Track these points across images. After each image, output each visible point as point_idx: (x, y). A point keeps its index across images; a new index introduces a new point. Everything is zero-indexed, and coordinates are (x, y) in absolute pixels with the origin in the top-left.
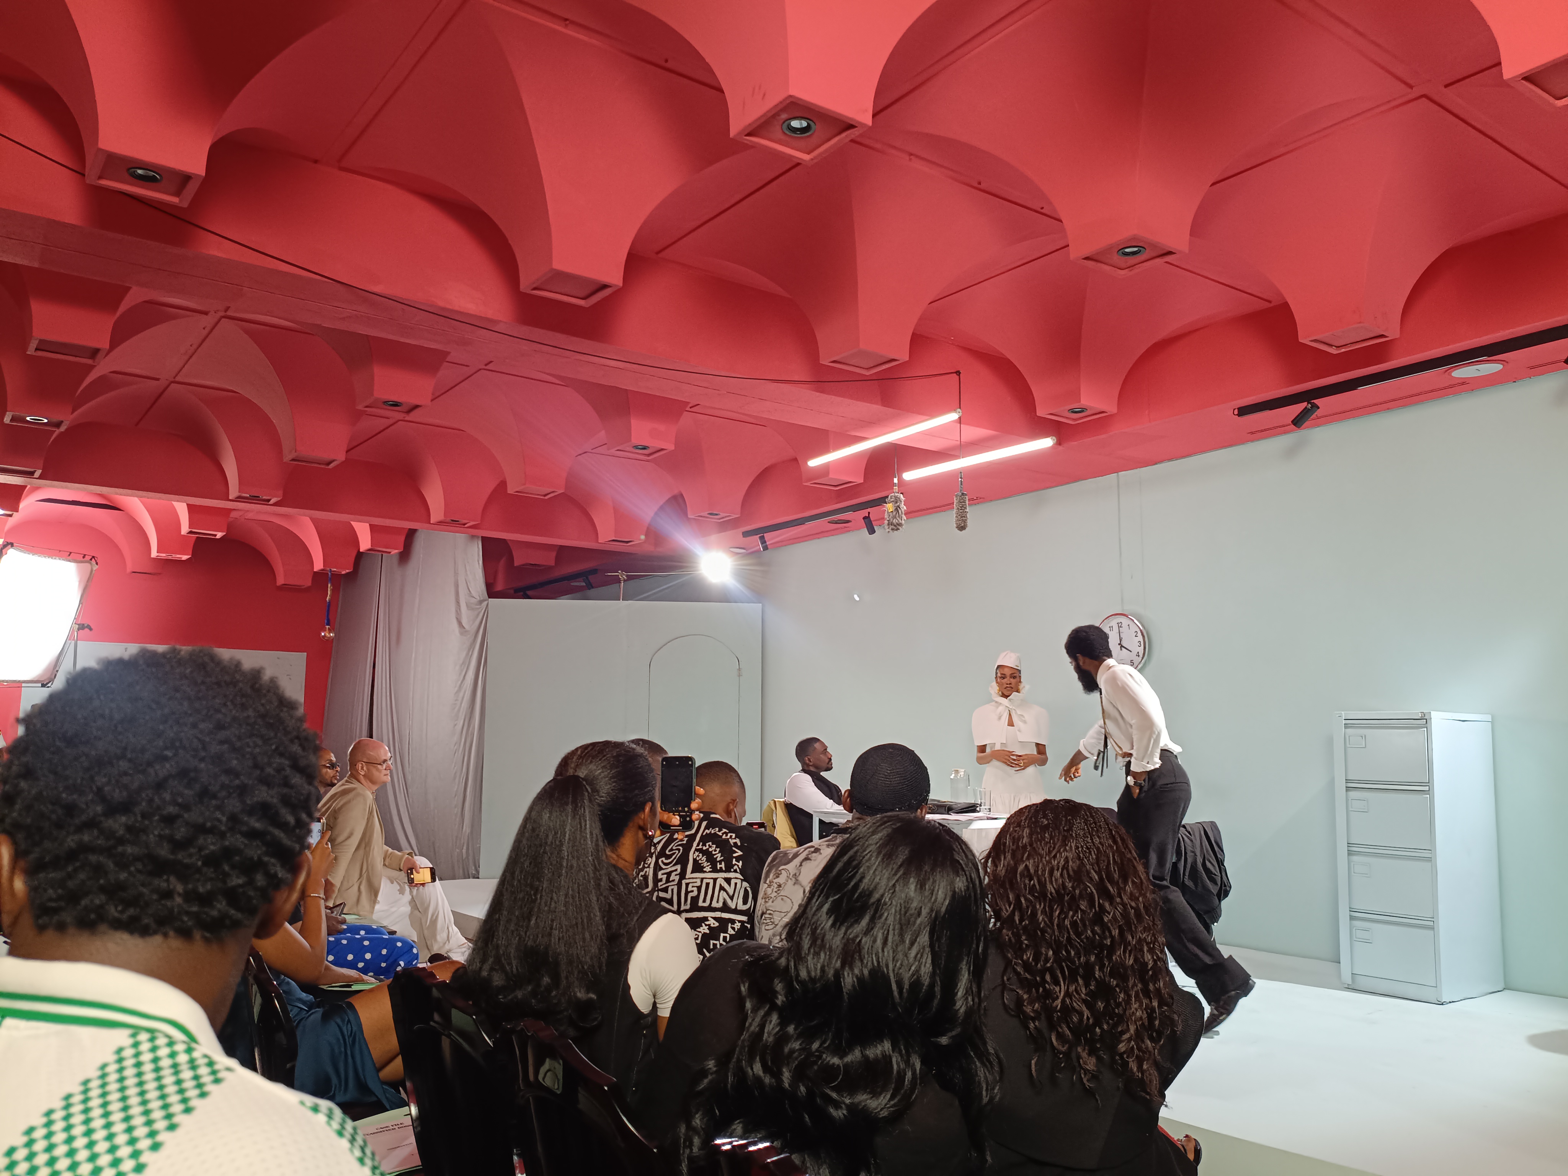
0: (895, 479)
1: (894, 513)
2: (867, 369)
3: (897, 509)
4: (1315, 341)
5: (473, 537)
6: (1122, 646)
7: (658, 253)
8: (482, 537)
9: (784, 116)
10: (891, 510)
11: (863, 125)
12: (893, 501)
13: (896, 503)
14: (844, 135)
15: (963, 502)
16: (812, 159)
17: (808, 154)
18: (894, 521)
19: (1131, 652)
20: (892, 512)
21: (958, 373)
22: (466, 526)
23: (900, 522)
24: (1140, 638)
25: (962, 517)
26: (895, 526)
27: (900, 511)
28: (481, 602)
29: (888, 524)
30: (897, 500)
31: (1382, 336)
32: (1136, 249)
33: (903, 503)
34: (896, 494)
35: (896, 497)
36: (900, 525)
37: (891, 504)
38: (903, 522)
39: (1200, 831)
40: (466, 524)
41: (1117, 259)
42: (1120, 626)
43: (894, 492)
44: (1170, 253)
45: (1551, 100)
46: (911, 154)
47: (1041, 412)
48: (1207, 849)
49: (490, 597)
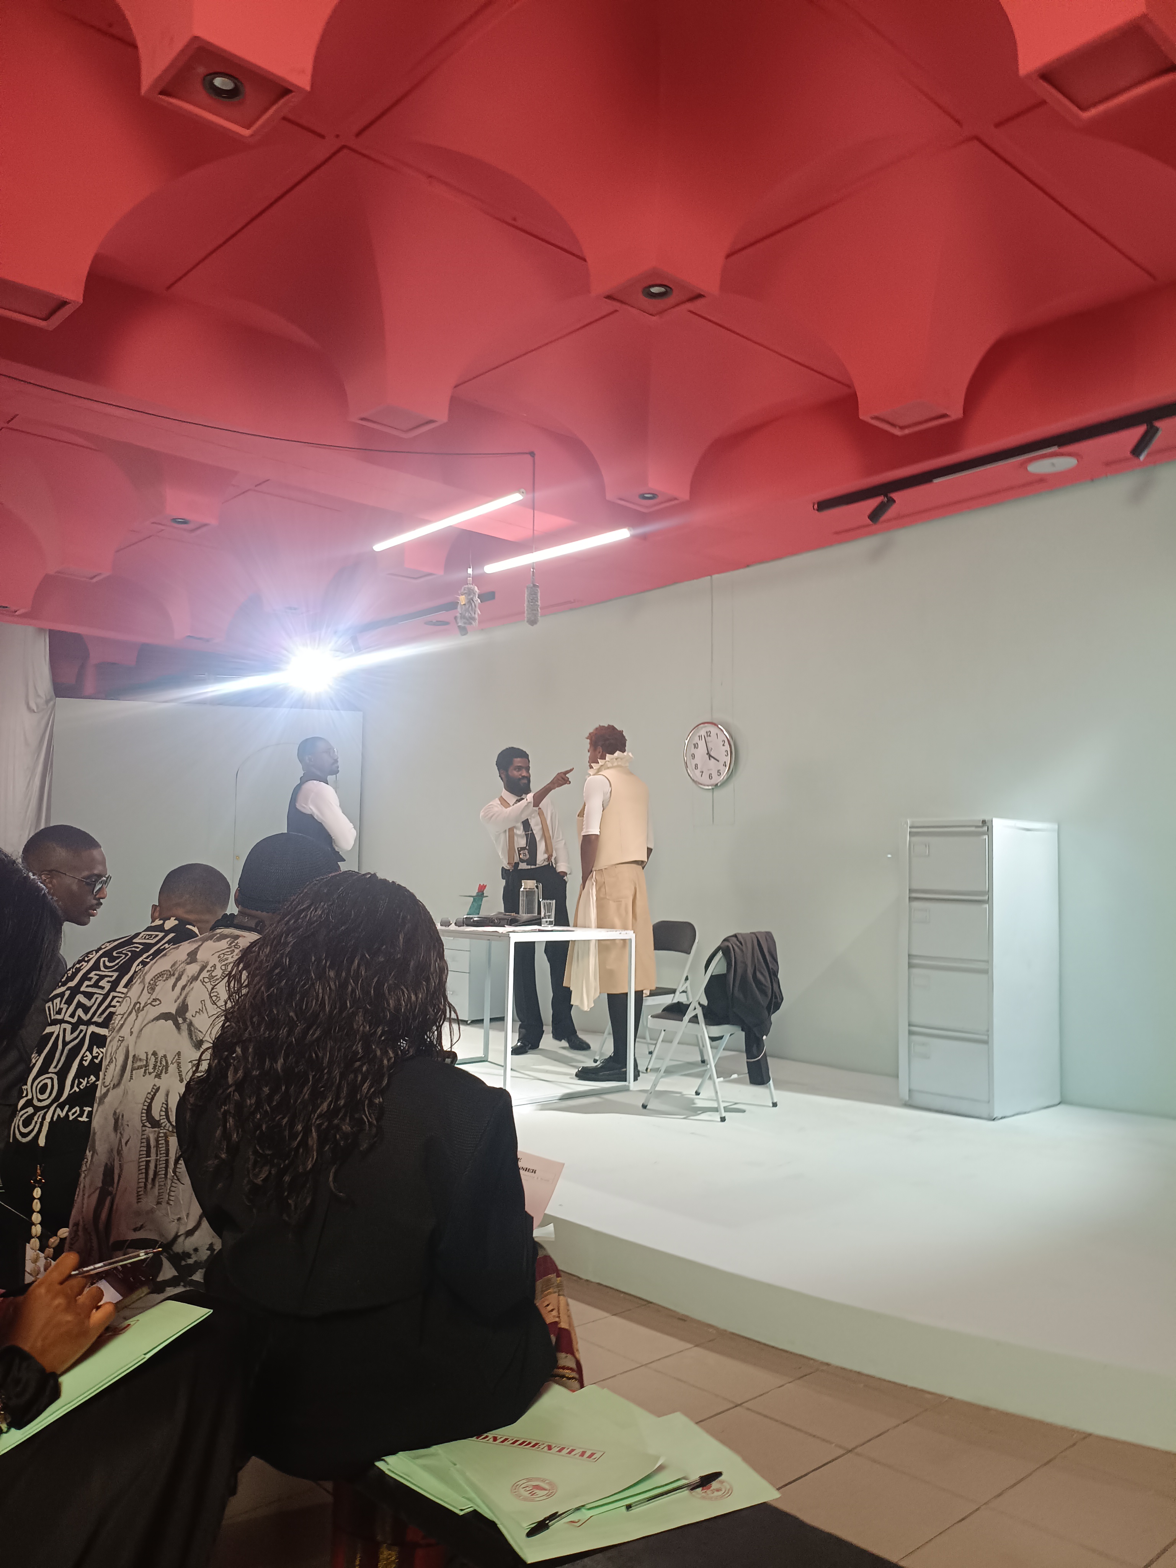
0: (469, 569)
1: (467, 606)
2: (404, 431)
3: (470, 601)
4: (877, 418)
5: (41, 630)
6: (710, 756)
7: (169, 288)
8: (50, 631)
9: (201, 70)
10: (464, 603)
11: (299, 88)
12: (466, 593)
13: (469, 595)
14: (281, 102)
15: (534, 594)
16: (252, 135)
17: (248, 127)
18: (467, 614)
19: (718, 761)
20: (465, 604)
21: (532, 454)
22: (17, 613)
23: (473, 615)
24: (727, 747)
25: (532, 610)
26: (467, 620)
27: (473, 605)
28: (47, 702)
29: (461, 618)
30: (470, 592)
31: (944, 416)
32: (662, 290)
33: (477, 596)
34: (469, 586)
35: (469, 589)
36: (474, 619)
37: (464, 596)
38: (476, 616)
39: (753, 942)
40: (16, 611)
41: (646, 302)
42: (708, 734)
43: (468, 584)
44: (700, 296)
45: (1075, 109)
46: (430, 177)
47: (609, 496)
48: (758, 959)
49: (57, 697)
